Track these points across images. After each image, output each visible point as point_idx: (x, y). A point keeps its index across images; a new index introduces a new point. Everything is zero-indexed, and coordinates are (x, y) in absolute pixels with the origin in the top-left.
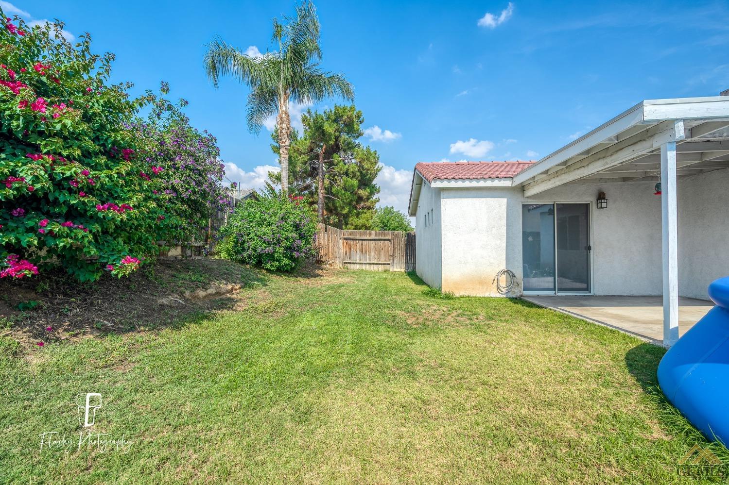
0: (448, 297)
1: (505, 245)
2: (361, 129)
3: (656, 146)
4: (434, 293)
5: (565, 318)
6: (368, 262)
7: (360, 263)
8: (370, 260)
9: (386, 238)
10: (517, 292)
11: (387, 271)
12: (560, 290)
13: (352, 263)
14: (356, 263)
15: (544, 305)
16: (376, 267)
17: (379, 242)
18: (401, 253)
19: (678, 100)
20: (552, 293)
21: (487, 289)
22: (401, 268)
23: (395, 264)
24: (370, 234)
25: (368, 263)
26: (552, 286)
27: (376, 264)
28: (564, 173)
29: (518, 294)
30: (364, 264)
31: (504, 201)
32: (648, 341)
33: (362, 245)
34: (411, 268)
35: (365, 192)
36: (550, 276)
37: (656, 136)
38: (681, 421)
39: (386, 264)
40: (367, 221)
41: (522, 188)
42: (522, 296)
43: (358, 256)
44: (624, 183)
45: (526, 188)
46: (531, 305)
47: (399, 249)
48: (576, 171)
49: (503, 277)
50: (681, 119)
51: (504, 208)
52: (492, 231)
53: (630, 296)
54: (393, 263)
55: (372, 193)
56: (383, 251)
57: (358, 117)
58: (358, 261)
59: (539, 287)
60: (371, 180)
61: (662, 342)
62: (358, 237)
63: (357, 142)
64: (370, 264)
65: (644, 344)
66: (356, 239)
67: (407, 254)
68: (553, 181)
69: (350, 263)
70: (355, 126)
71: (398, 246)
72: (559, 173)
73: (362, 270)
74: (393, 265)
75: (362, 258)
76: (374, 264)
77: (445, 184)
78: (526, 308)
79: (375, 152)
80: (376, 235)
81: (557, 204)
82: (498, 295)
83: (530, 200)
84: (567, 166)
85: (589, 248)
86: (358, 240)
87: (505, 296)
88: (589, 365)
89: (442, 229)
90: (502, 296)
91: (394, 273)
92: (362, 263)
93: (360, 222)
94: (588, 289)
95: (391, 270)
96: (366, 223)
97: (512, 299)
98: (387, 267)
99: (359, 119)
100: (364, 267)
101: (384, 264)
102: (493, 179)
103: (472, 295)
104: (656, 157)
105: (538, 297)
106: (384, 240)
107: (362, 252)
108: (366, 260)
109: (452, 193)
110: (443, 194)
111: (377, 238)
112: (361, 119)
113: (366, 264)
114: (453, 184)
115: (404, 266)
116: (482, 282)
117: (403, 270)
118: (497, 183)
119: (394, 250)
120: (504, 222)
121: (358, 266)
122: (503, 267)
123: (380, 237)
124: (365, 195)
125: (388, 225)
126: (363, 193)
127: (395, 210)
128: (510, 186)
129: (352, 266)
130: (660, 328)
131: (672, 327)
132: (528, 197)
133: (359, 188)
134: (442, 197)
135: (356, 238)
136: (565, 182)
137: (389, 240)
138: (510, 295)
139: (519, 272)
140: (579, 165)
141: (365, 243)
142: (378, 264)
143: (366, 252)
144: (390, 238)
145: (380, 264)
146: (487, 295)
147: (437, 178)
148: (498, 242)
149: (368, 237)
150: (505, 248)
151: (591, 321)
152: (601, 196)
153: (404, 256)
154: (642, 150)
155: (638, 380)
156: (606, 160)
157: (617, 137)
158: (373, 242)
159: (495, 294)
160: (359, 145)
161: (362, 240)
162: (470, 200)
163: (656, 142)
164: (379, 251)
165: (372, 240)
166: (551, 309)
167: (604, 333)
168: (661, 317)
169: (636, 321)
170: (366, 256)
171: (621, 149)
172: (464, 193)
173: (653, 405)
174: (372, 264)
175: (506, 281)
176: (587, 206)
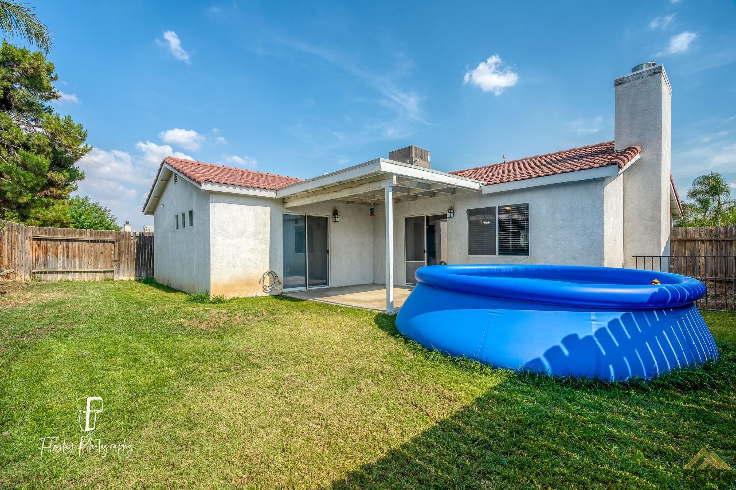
0: (219, 300)
1: (269, 249)
2: (56, 90)
3: (382, 187)
4: (203, 298)
5: (325, 306)
6: (77, 269)
7: (64, 272)
8: (81, 267)
9: (108, 239)
10: (279, 290)
11: (108, 280)
12: (310, 285)
13: (49, 272)
14: (57, 272)
15: (304, 298)
16: (90, 276)
17: (97, 245)
18: (129, 258)
19: (395, 162)
20: (303, 289)
21: (254, 289)
22: (130, 275)
23: (121, 272)
24: (81, 234)
25: (77, 272)
26: (303, 283)
27: (91, 272)
28: (321, 194)
29: (280, 292)
30: (71, 272)
31: (268, 210)
32: (379, 312)
33: (67, 247)
34: (145, 275)
35: (61, 176)
36: (302, 275)
37: (383, 181)
38: (418, 346)
39: (107, 271)
40: (64, 215)
41: (283, 201)
42: (282, 293)
43: (60, 262)
44: (348, 204)
45: (286, 201)
46: (294, 300)
47: (128, 253)
48: (330, 194)
49: (268, 278)
50: (396, 174)
51: (269, 216)
52: (258, 236)
53: (359, 285)
54: (119, 270)
55: (72, 178)
56: (102, 256)
57: (49, 71)
58: (60, 270)
59: (294, 285)
60: (71, 161)
61: (385, 311)
62: (60, 237)
63: (47, 104)
64: (81, 272)
65: (379, 314)
66: (57, 240)
67: (138, 259)
68: (311, 198)
69: (45, 273)
70: (45, 83)
71: (125, 249)
72: (317, 192)
73: (68, 281)
74: (118, 272)
75: (68, 265)
76: (88, 272)
77: (216, 188)
78: (293, 302)
79: (80, 126)
80: (91, 235)
81: (308, 217)
82: (264, 294)
83: (288, 211)
84: (324, 189)
85: (328, 252)
86: (60, 240)
87: (269, 294)
88: (360, 331)
89: (211, 233)
90: (267, 295)
91: (120, 282)
92: (67, 272)
93: (51, 214)
94: (326, 283)
95: (115, 279)
96: (63, 217)
97: (275, 297)
98: (109, 275)
99: (49, 74)
100: (70, 277)
101: (104, 272)
102: (235, 186)
103: (241, 297)
104: (382, 192)
105: (295, 292)
106: (104, 242)
107: (68, 256)
108: (75, 267)
109: (221, 198)
110: (212, 197)
111: (93, 238)
112: (53, 75)
113: (74, 272)
114: (224, 189)
115: (133, 273)
116: (249, 283)
117: (133, 278)
118: (264, 194)
119: (119, 255)
120: (268, 229)
121: (60, 276)
122: (267, 269)
123: (99, 238)
124: (61, 180)
125: (81, 220)
126: (57, 176)
127: (91, 202)
128: (275, 197)
129: (49, 277)
130: (385, 303)
131: (390, 301)
132: (287, 208)
133: (51, 168)
134: (211, 201)
135: (56, 237)
136: (321, 200)
137: (113, 242)
138: (274, 293)
139: (280, 273)
140: (332, 190)
141: (74, 244)
142: (94, 272)
143: (74, 256)
144: (113, 239)
145: (97, 272)
146: (254, 295)
147: (207, 181)
148: (264, 246)
149: (78, 237)
150: (269, 252)
151: (342, 306)
152: (335, 213)
153: (134, 261)
154: (374, 187)
155: (389, 333)
156: (352, 190)
157: (361, 177)
158: (86, 244)
159: (260, 293)
160: (49, 111)
161: (68, 241)
162: (239, 206)
163: (383, 185)
164: (96, 257)
165: (85, 241)
166: (310, 301)
167: (355, 311)
168: (384, 296)
169: (365, 302)
170: (74, 262)
171: (362, 185)
172: (234, 199)
173: (402, 343)
174: (84, 272)
175: (270, 281)
176: (326, 219)
